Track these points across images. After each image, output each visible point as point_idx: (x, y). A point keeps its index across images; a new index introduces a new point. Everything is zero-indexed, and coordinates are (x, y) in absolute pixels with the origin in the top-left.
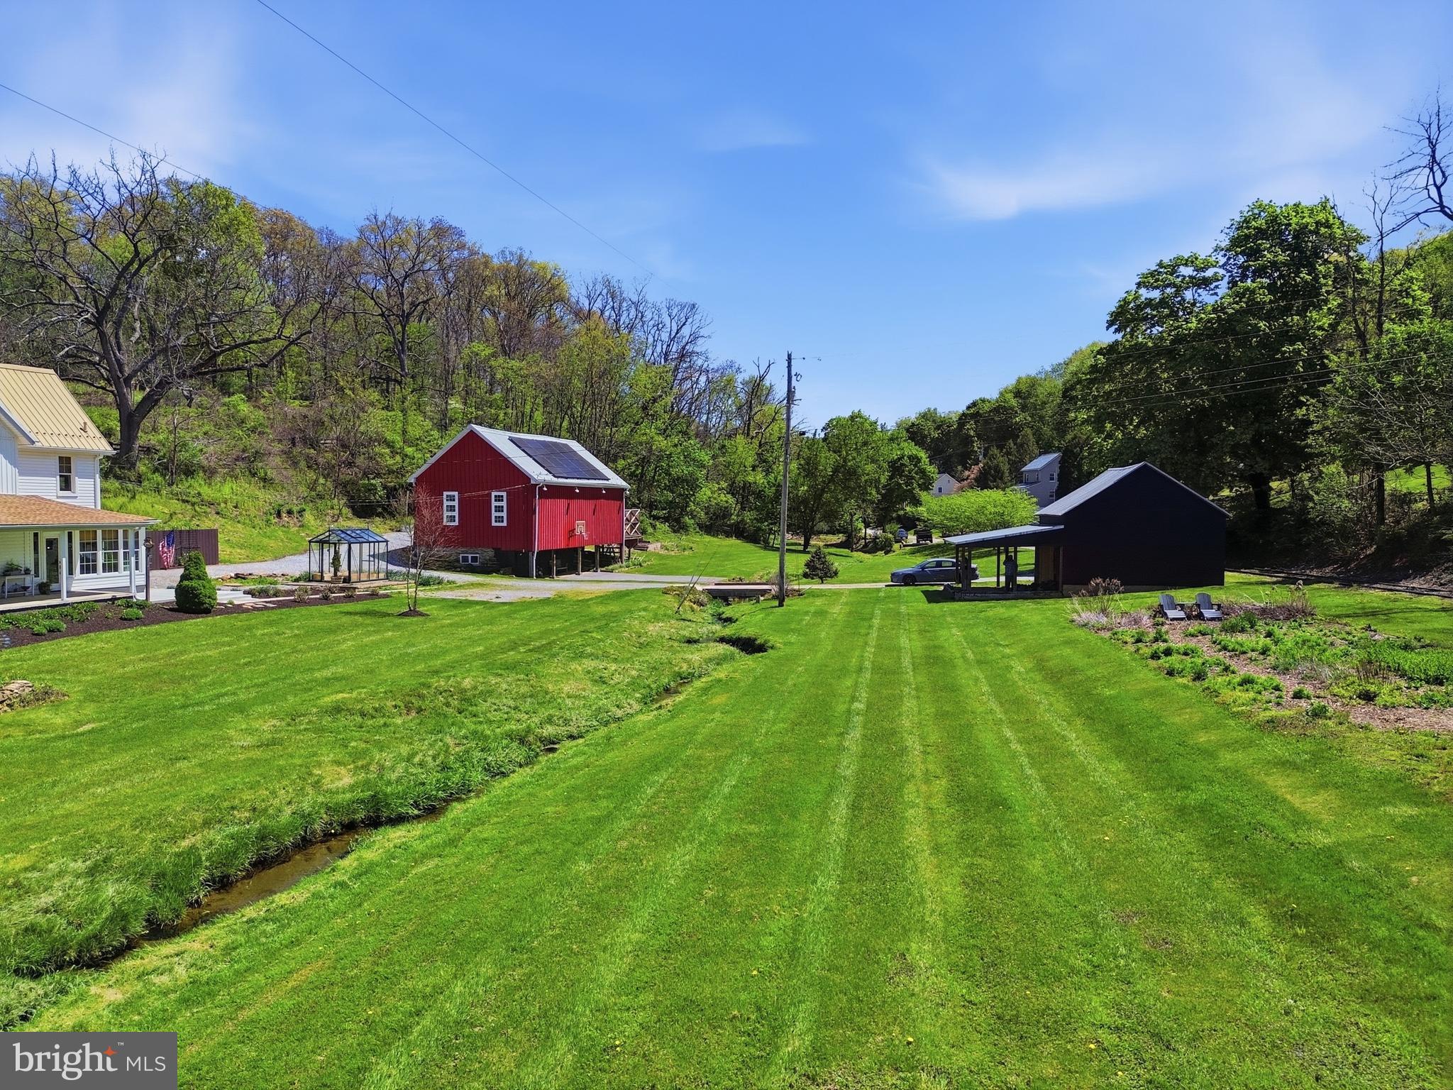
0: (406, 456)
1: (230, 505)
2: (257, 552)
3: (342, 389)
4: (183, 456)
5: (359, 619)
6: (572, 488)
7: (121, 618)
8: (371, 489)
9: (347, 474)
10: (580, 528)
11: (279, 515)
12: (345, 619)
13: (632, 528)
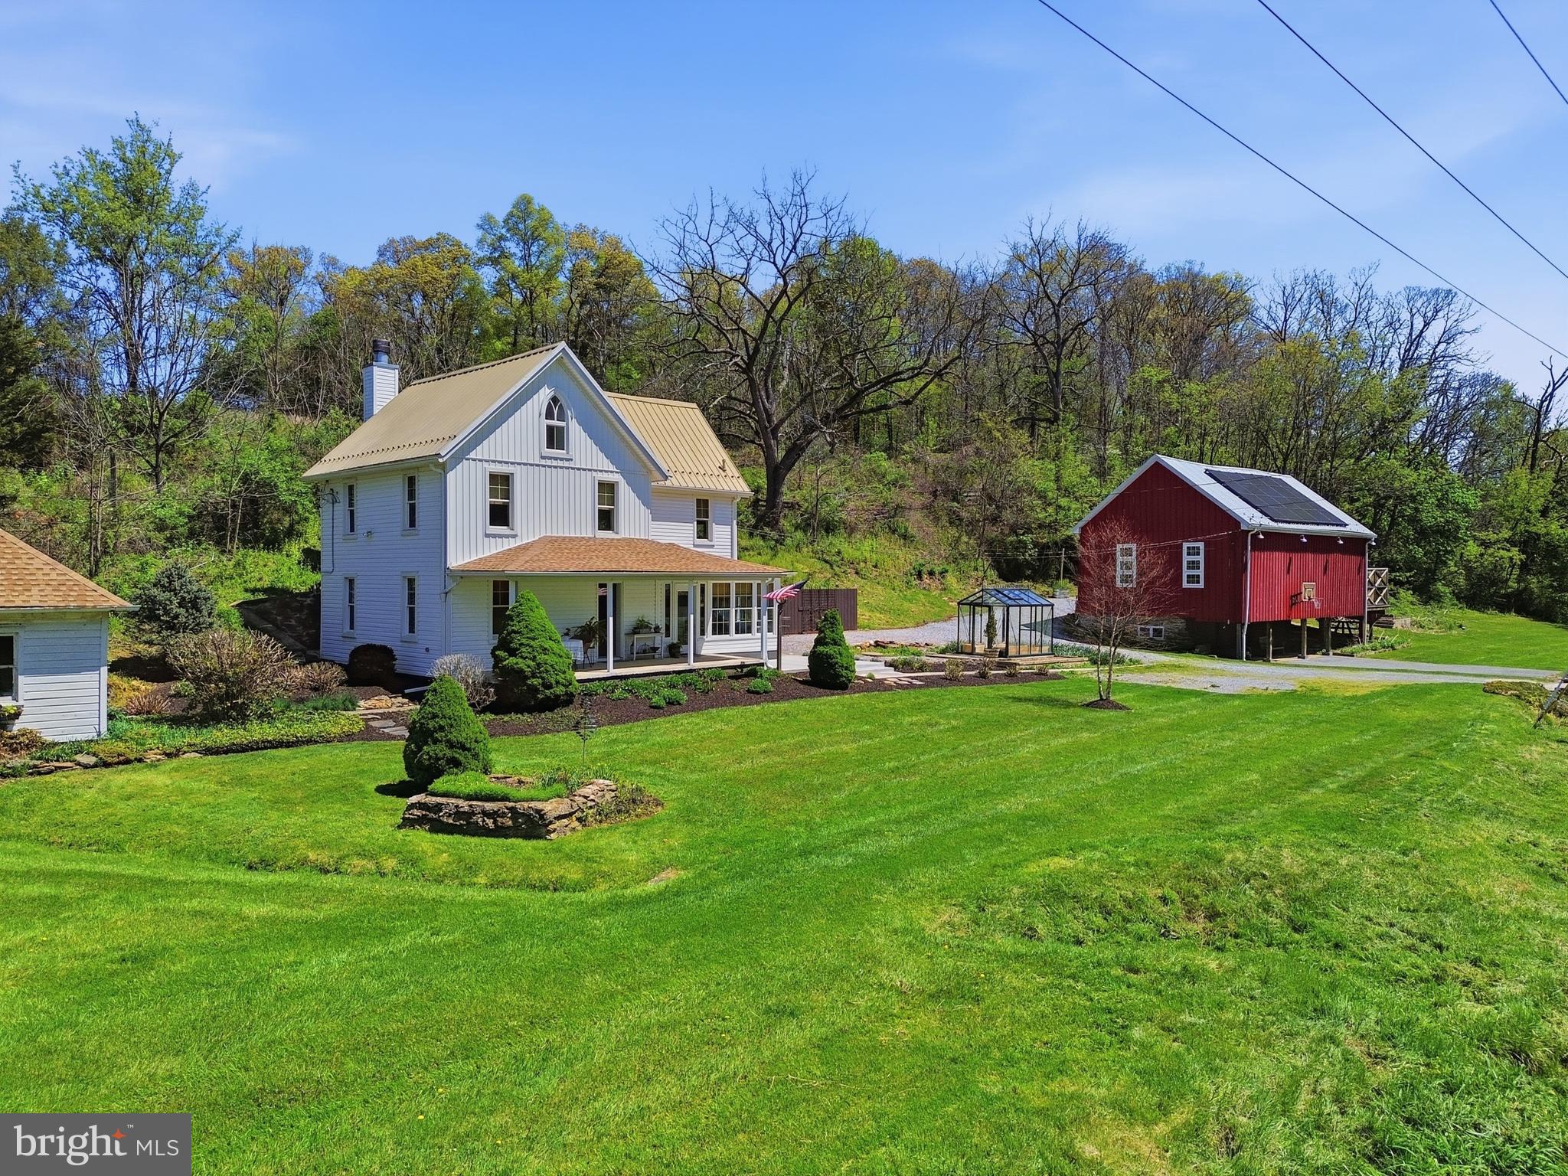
0: (1060, 507)
1: (870, 565)
2: (897, 617)
3: (989, 432)
4: (824, 511)
5: (1035, 709)
6: (1296, 537)
7: (749, 691)
8: (1021, 546)
9: (992, 532)
10: (1309, 591)
11: (920, 576)
12: (1016, 708)
13: (1377, 595)
